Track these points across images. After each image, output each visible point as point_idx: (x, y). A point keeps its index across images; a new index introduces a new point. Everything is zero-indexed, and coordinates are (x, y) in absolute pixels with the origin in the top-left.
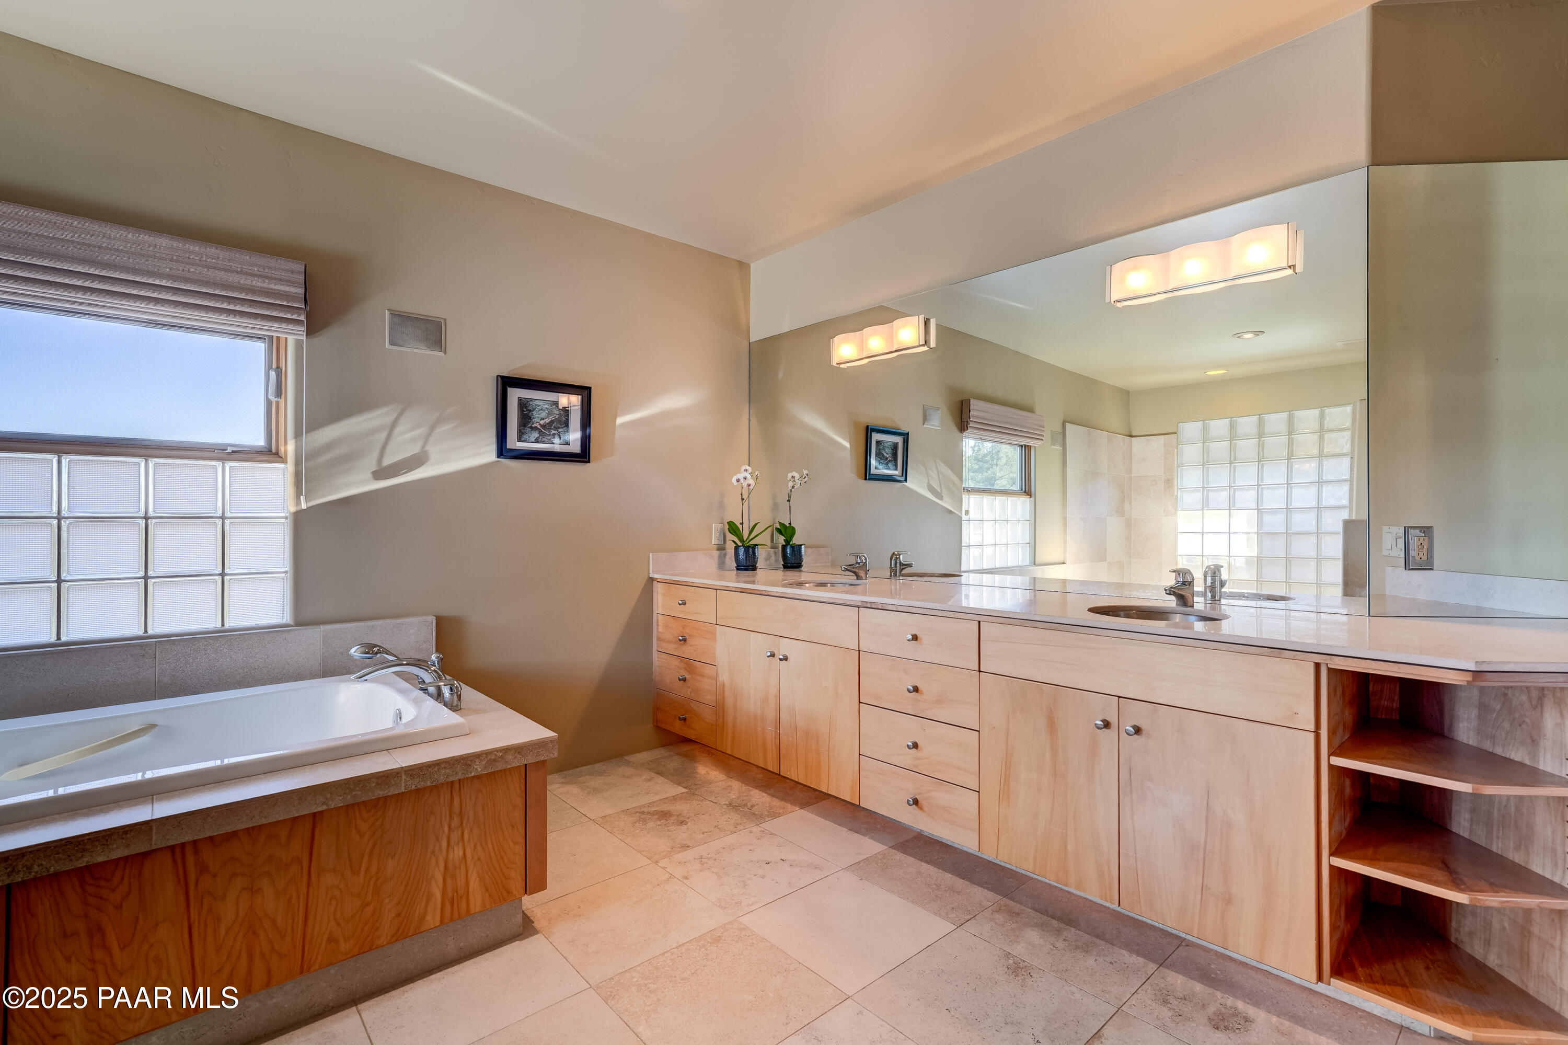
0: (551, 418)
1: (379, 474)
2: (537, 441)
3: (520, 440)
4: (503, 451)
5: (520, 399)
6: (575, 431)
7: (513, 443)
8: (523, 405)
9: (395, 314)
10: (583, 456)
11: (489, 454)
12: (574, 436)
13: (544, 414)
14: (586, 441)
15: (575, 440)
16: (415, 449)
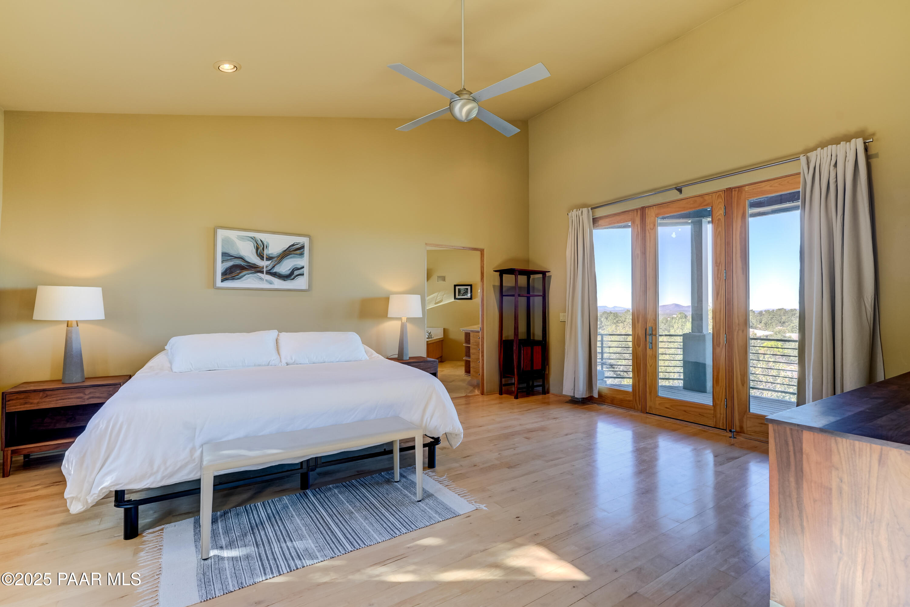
0: (464, 291)
1: (436, 304)
2: (462, 296)
3: (458, 296)
4: (455, 298)
5: (458, 289)
6: (469, 294)
7: (457, 297)
8: (459, 290)
9: (438, 277)
10: (471, 299)
11: (453, 300)
12: (469, 295)
13: (463, 291)
14: (471, 296)
15: (469, 296)
16: (441, 299)
